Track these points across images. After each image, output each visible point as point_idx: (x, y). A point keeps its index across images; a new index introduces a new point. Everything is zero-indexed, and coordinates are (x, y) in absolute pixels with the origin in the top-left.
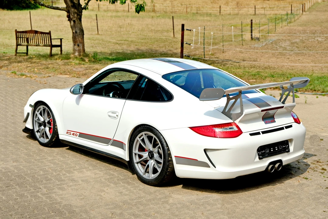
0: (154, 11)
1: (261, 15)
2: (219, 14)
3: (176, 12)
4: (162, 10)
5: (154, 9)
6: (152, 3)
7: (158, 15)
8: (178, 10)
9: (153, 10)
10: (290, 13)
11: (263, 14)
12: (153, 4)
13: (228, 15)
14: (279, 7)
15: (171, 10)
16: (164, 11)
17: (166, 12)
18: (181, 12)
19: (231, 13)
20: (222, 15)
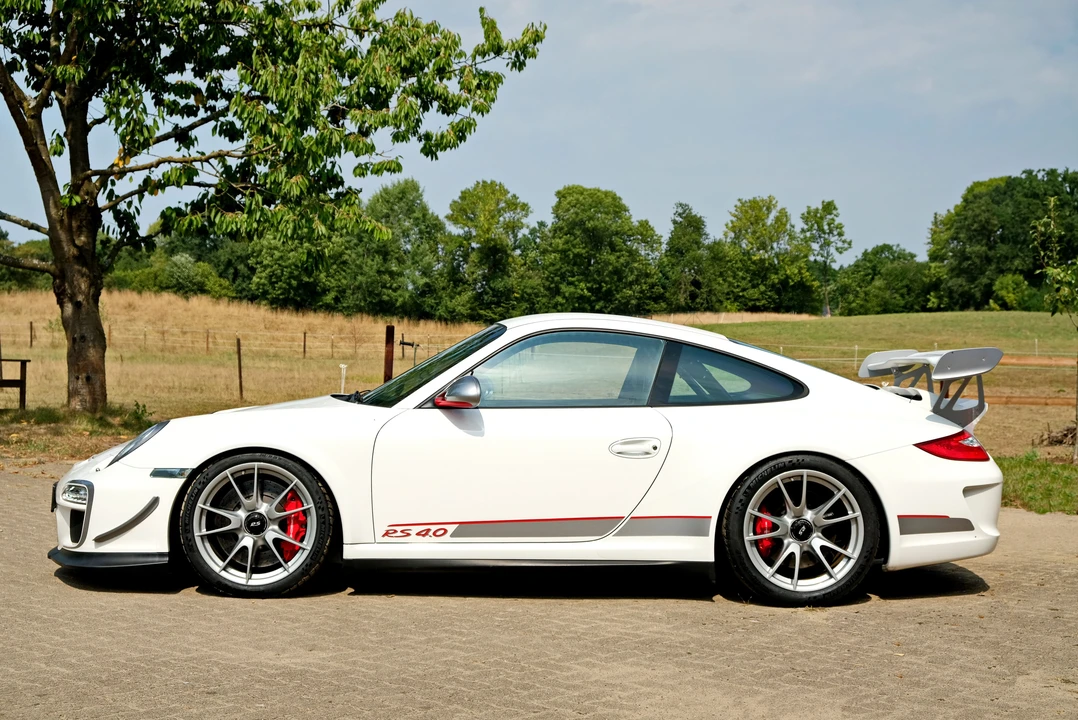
2: (301, 356)
3: (174, 348)
4: (131, 342)
8: (178, 345)
13: (328, 358)
15: (161, 344)
16: (140, 347)
17: (144, 349)
18: (190, 350)
19: (335, 355)
20: (311, 358)
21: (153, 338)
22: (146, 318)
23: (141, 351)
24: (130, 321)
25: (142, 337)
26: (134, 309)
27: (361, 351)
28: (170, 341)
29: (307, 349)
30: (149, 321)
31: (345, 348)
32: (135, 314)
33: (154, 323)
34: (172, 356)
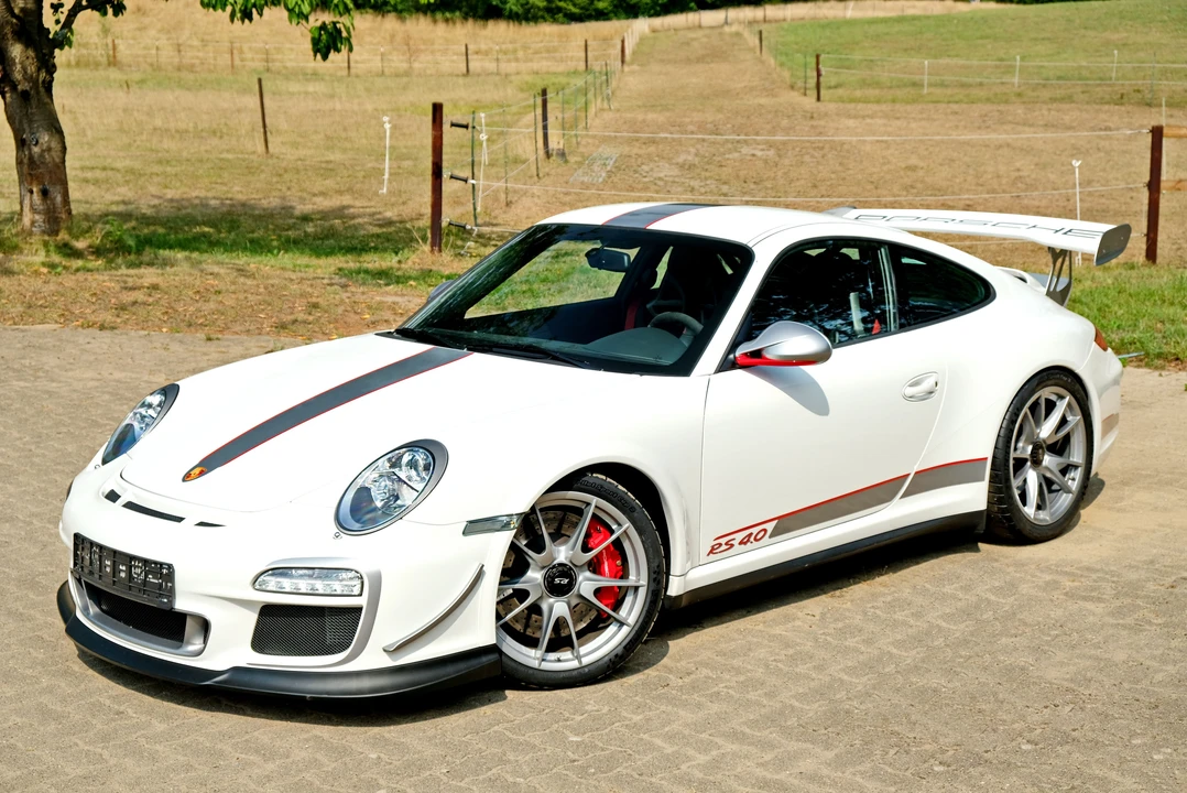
0: (113, 62)
1: (489, 74)
2: (345, 73)
3: (193, 66)
4: (141, 59)
5: (114, 57)
6: (106, 36)
7: (137, 76)
8: (197, 62)
9: (111, 59)
10: (584, 68)
11: (492, 73)
12: (109, 41)
13: (378, 75)
14: (529, 48)
15: (176, 60)
16: (152, 65)
17: (156, 68)
18: (212, 67)
19: (386, 70)
20: (357, 76)
21: (167, 55)
22: (159, 26)
23: (154, 70)
24: (140, 29)
25: (154, 52)
26: (144, 14)
27: (416, 65)
28: (189, 56)
29: (352, 64)
30: (161, 31)
31: (398, 62)
32: (146, 21)
33: (169, 32)
34: (191, 77)
